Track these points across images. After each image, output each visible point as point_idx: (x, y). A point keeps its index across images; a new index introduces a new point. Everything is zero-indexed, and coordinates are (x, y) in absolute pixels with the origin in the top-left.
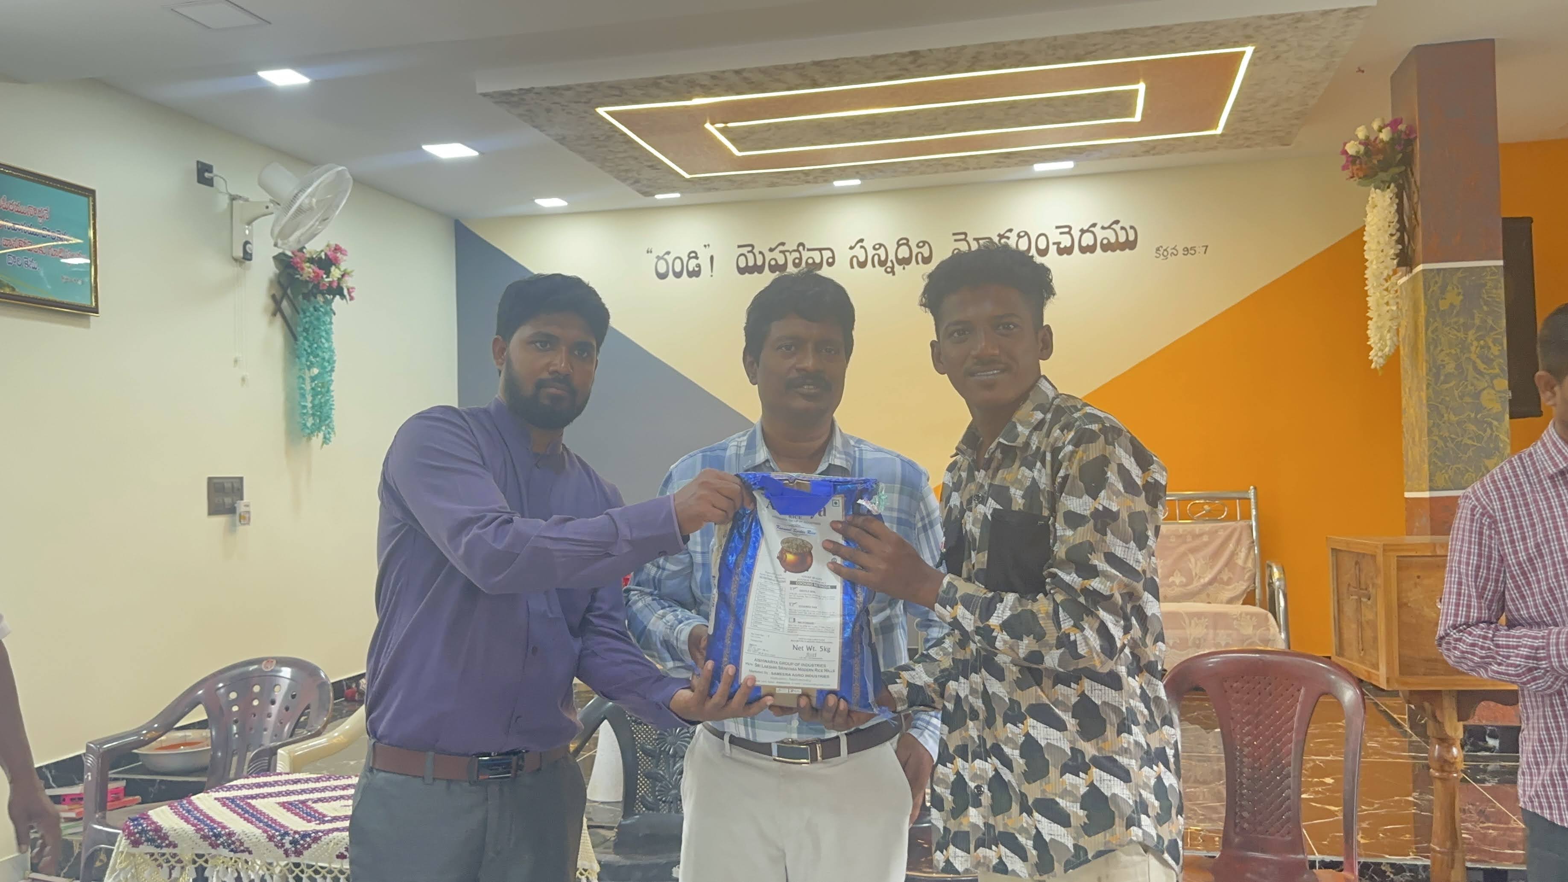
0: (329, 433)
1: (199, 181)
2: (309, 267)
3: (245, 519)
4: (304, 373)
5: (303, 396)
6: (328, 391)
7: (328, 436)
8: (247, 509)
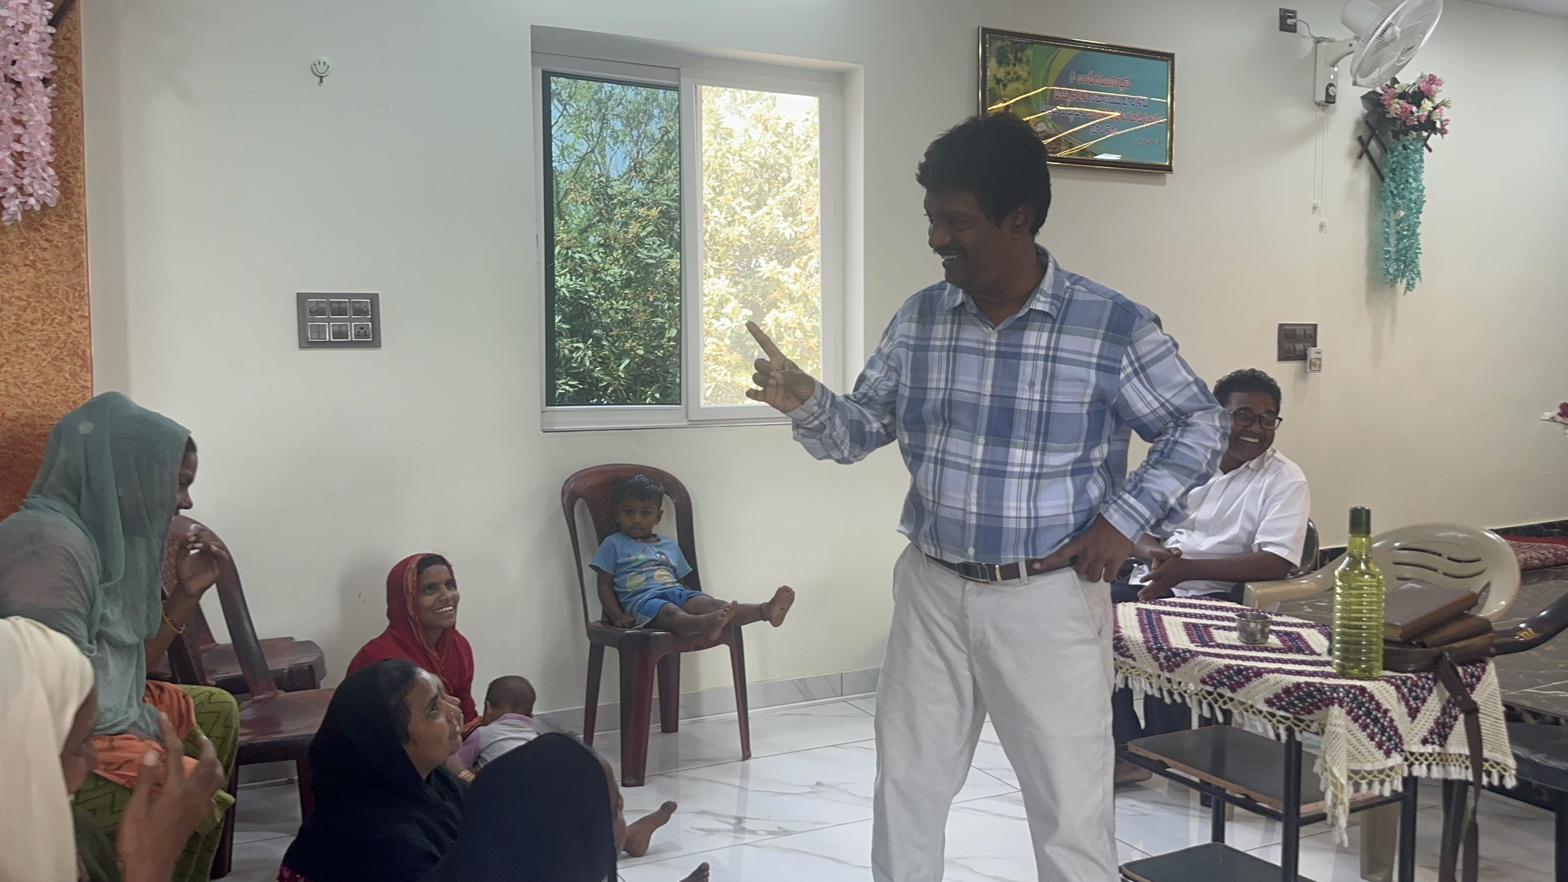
0: (1413, 279)
1: (1281, 30)
2: (1398, 103)
3: (1316, 366)
4: (1389, 215)
5: (1387, 240)
6: (1413, 235)
7: (1411, 282)
8: (1318, 356)
